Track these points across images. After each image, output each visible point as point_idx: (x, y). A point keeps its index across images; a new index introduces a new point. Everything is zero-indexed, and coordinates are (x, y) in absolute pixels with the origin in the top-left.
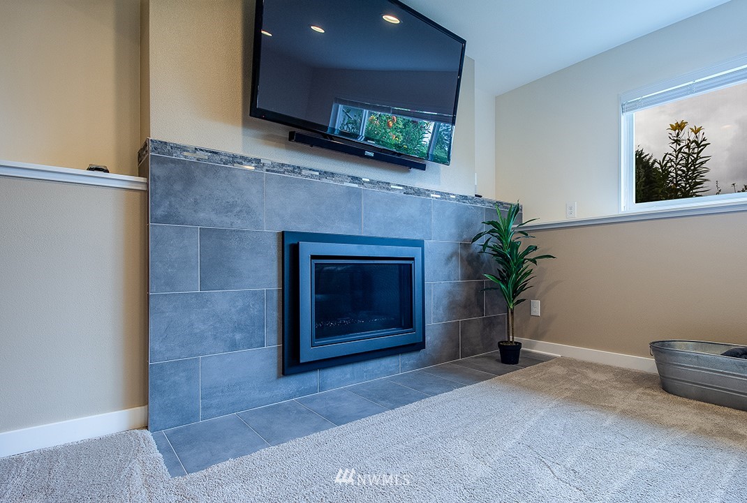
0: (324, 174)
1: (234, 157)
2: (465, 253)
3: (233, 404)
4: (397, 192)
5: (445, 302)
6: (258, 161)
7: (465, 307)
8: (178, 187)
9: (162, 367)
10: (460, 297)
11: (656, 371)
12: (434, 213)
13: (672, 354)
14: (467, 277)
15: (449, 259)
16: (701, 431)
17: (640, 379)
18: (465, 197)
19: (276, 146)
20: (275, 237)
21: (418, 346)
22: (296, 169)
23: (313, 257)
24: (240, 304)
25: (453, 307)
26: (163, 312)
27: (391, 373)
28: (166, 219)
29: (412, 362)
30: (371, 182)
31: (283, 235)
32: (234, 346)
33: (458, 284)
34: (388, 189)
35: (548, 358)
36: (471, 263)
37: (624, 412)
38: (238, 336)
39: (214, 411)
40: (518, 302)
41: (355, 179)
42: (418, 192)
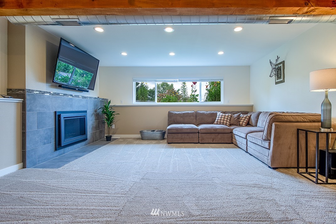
0: (65, 95)
1: (45, 92)
2: (95, 113)
3: (44, 159)
4: (81, 98)
5: (91, 127)
6: (50, 92)
7: (95, 128)
8: (32, 102)
9: (29, 151)
10: (94, 126)
11: (141, 137)
12: (89, 103)
13: (144, 133)
14: (96, 120)
15: (92, 115)
16: (148, 143)
17: (138, 139)
18: (96, 98)
19: (53, 88)
20: (54, 113)
21: (86, 139)
22: (58, 94)
23: (64, 118)
24: (46, 132)
25: (93, 128)
26: (29, 136)
27: (79, 147)
28: (30, 111)
29: (84, 144)
30: (75, 96)
31: (56, 112)
32: (45, 144)
33: (94, 122)
34: (79, 97)
35: (118, 138)
36: (97, 116)
37: (137, 144)
38: (45, 141)
39: (40, 162)
40: (111, 125)
41: (71, 95)
42: (85, 97)
